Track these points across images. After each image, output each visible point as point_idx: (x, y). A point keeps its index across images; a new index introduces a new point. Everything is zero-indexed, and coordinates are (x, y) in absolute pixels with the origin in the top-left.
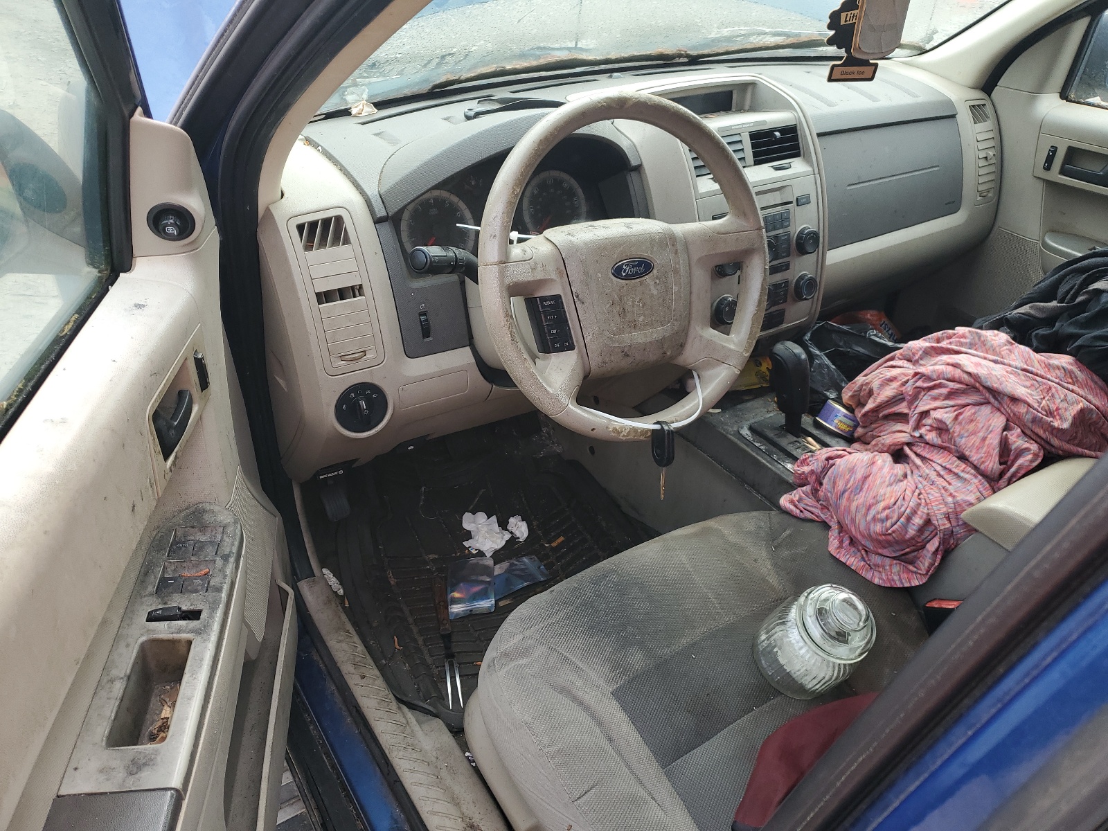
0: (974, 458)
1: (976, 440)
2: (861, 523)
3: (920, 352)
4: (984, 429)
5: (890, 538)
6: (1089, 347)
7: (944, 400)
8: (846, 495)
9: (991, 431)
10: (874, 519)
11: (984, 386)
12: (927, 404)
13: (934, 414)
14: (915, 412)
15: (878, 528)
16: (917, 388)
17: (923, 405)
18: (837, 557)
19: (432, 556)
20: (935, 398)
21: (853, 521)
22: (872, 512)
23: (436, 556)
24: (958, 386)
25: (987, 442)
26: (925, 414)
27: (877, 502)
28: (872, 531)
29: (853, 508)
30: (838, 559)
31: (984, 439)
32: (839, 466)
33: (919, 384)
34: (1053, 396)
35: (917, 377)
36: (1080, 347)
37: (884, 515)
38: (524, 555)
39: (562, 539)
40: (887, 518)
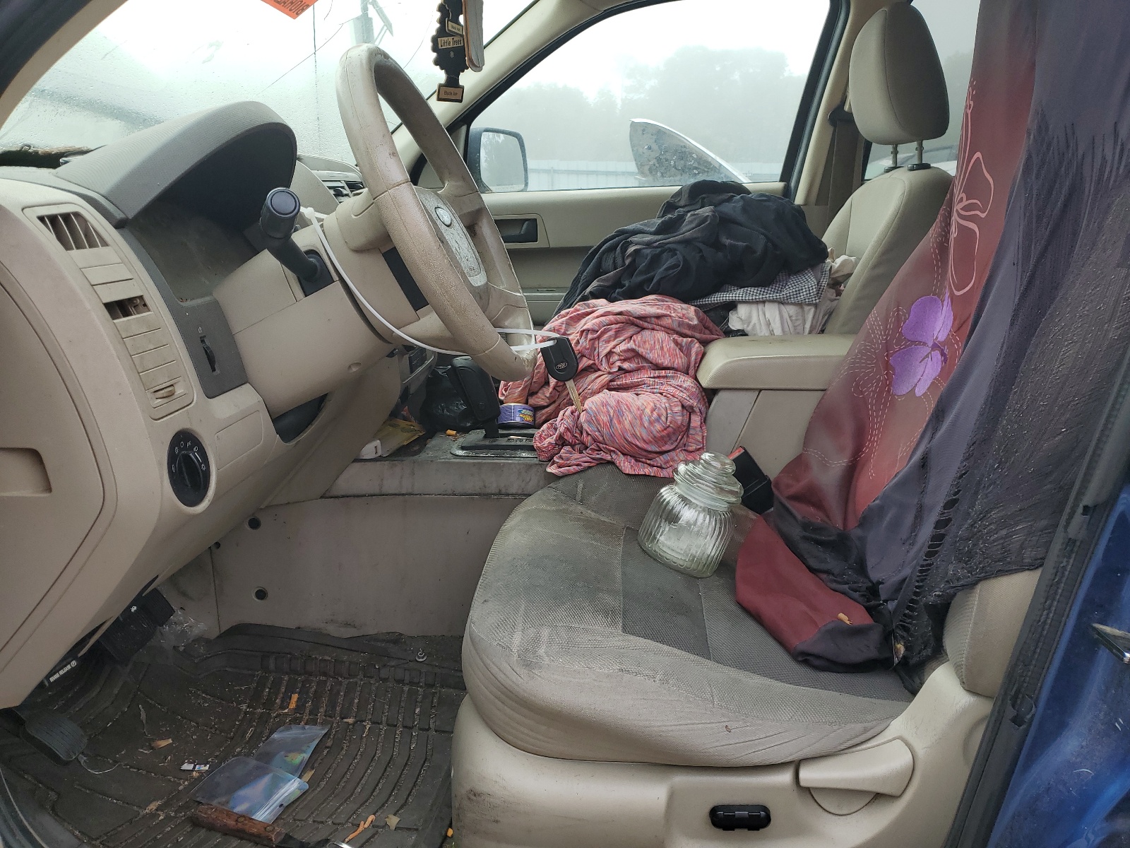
0: (666, 363)
1: (657, 352)
2: (642, 435)
3: (564, 326)
4: (656, 343)
5: (670, 429)
6: (664, 277)
7: (614, 340)
8: (615, 421)
9: (662, 341)
10: (651, 423)
11: (635, 318)
12: (605, 348)
13: (618, 350)
14: (601, 358)
15: (658, 427)
16: (591, 340)
17: (604, 349)
18: (637, 473)
19: (153, 806)
20: (608, 341)
21: (634, 435)
22: (645, 419)
23: (159, 803)
24: (618, 326)
25: (665, 350)
26: (610, 353)
27: (643, 411)
28: (655, 433)
29: (627, 425)
30: (639, 475)
31: (662, 348)
32: (591, 408)
33: (590, 336)
34: (674, 309)
35: (584, 333)
36: (659, 282)
37: (655, 414)
38: (272, 732)
39: (295, 697)
40: (659, 416)
